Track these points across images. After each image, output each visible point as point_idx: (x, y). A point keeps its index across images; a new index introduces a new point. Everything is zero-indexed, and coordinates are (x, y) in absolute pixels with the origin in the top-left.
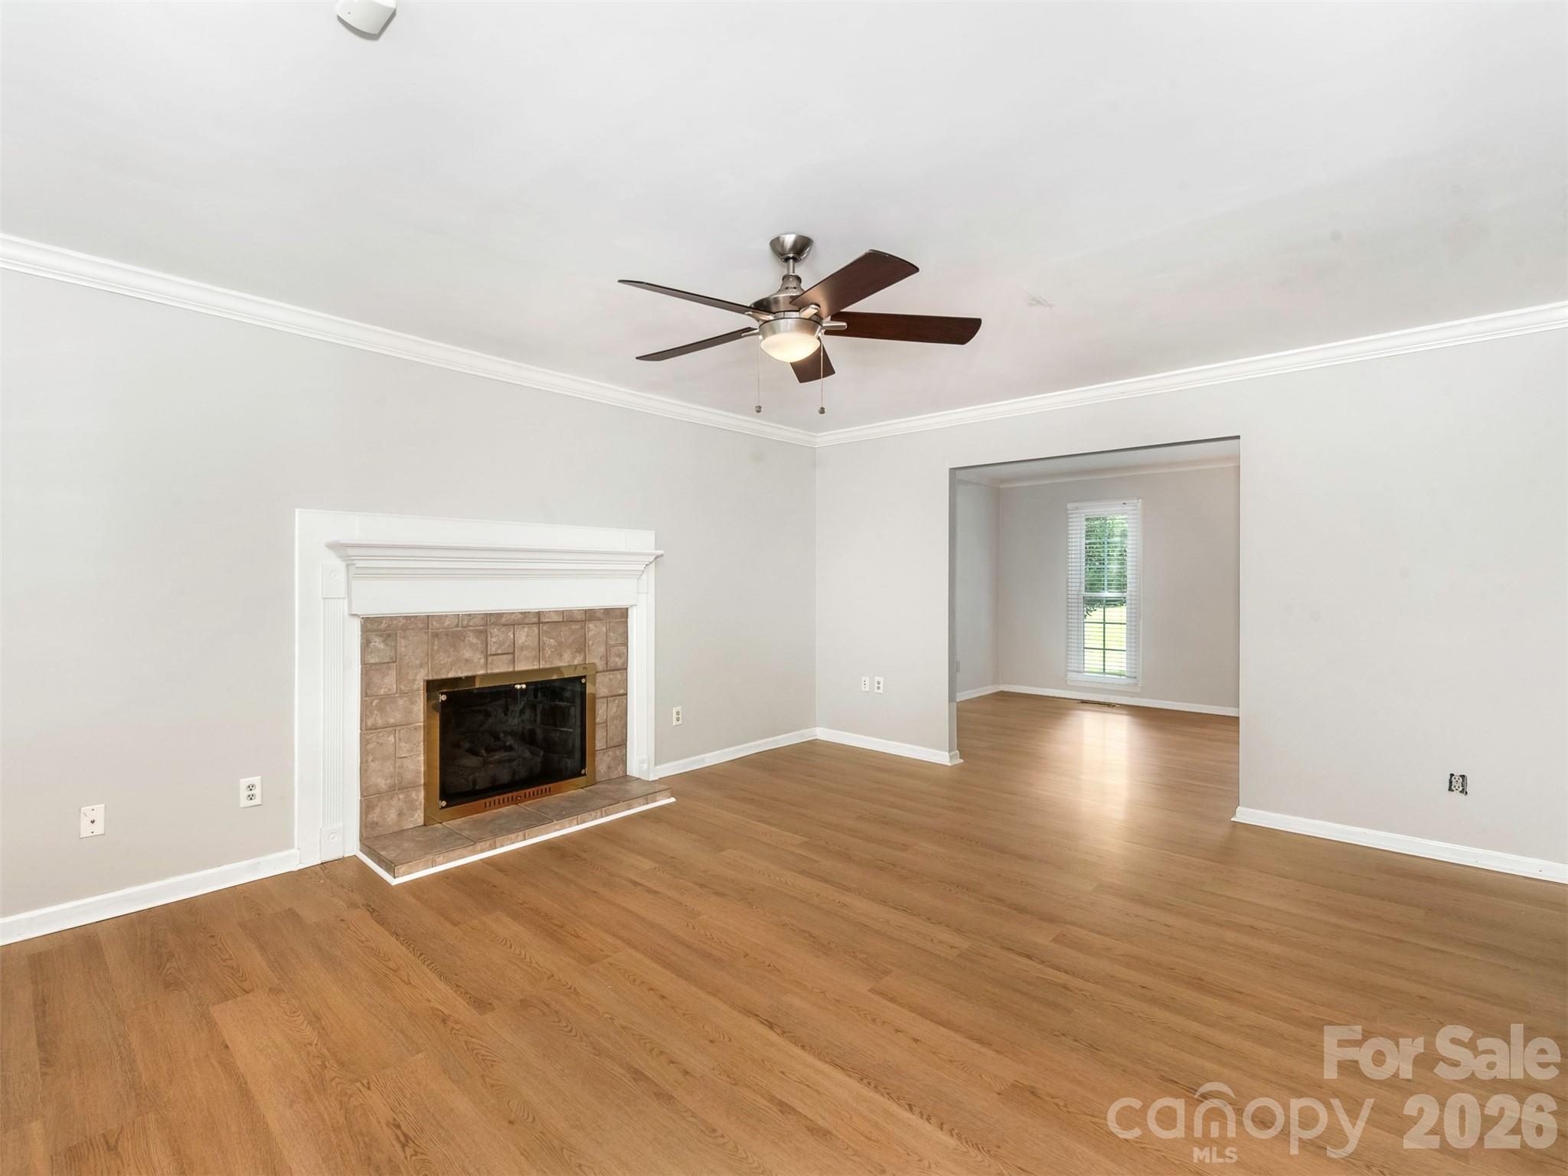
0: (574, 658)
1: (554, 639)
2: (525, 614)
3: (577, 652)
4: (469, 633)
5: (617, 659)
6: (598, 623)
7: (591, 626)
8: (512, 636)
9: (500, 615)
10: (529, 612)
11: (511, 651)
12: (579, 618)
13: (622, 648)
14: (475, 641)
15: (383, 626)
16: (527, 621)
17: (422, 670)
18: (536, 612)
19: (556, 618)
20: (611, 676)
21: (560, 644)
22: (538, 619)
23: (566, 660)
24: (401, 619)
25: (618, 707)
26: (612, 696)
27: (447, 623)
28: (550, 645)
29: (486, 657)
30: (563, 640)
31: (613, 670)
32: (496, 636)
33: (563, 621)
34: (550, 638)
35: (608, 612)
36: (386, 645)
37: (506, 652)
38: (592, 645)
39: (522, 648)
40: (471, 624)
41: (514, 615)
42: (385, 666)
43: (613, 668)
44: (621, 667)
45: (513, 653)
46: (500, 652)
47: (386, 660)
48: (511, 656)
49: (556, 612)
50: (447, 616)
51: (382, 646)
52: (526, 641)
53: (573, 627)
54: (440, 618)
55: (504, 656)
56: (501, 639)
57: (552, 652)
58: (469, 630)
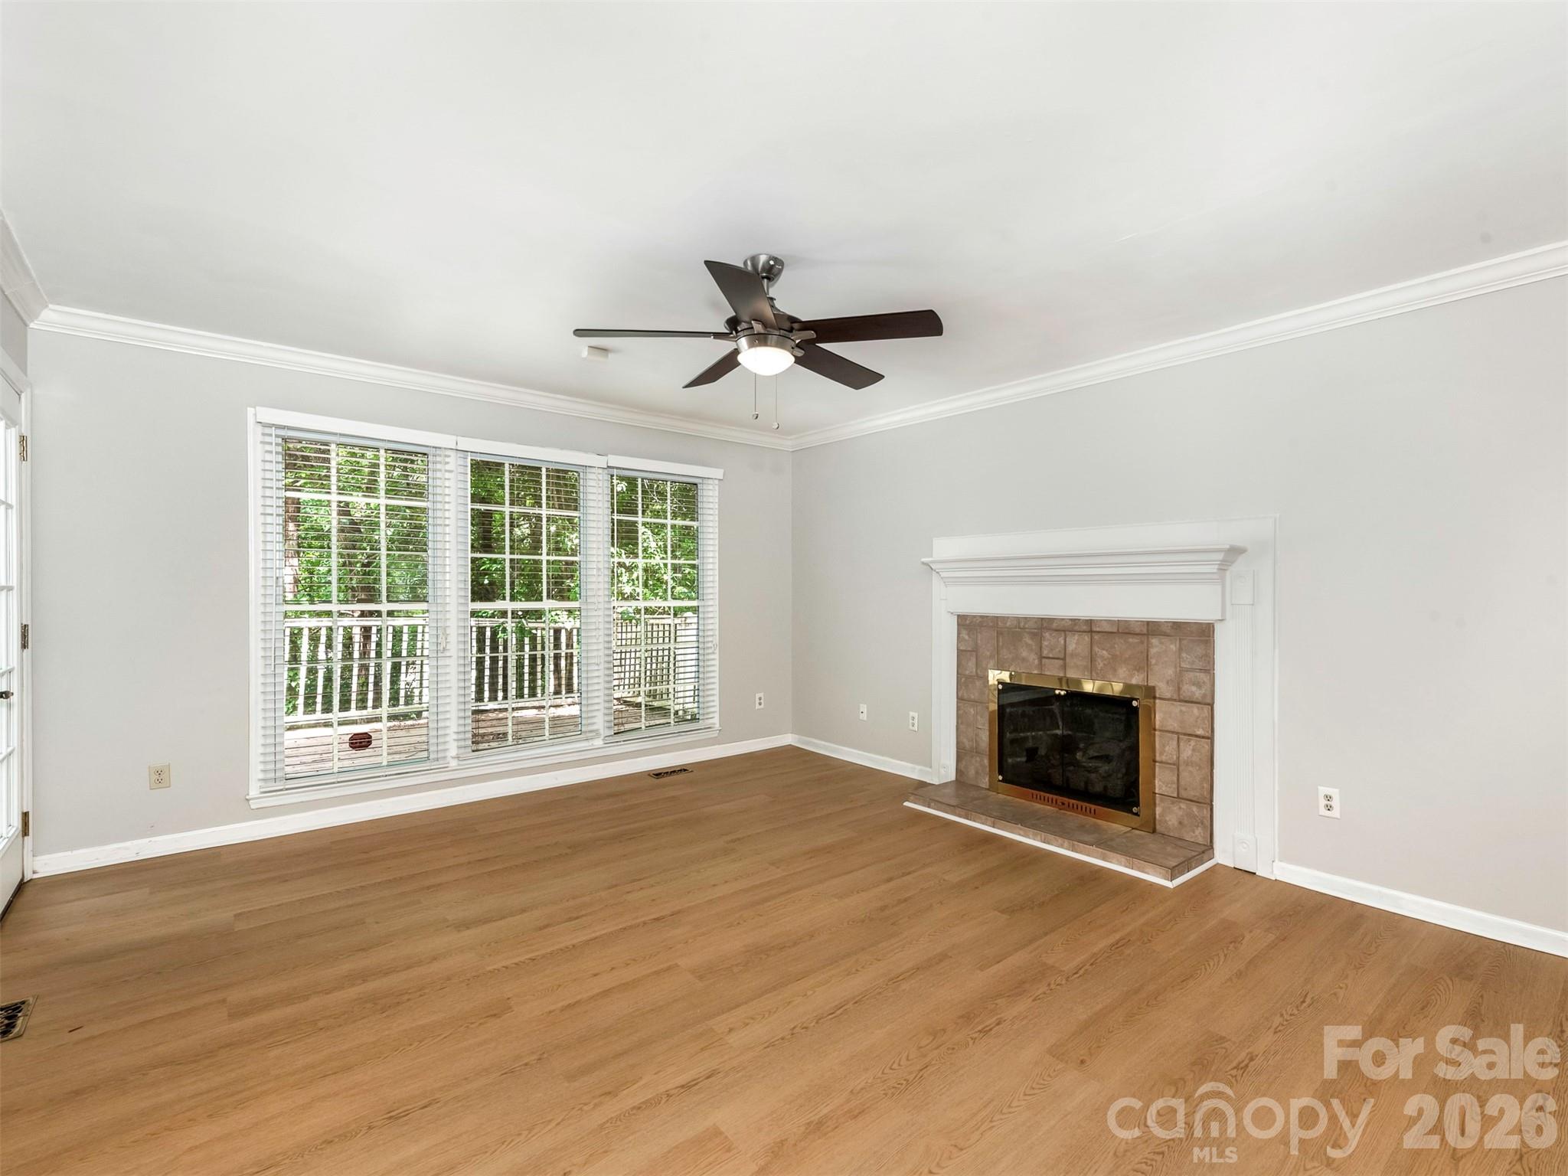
0: (1132, 676)
1: (1107, 650)
2: (1075, 621)
3: (1135, 669)
4: (1025, 634)
5: (1194, 689)
6: (1164, 639)
7: (1154, 641)
8: (1062, 642)
9: (1051, 620)
10: (1079, 620)
11: (1062, 656)
12: (1137, 630)
13: (1202, 676)
14: (1030, 642)
15: (968, 622)
16: (1077, 628)
17: (991, 662)
18: (1087, 620)
19: (1108, 629)
20: (1184, 709)
21: (1114, 657)
22: (1089, 628)
23: (1121, 676)
24: (978, 618)
25: (1193, 750)
26: (1185, 734)
27: (1008, 624)
28: (1102, 657)
29: (1041, 658)
30: (1118, 653)
31: (1186, 702)
32: (1048, 640)
33: (1118, 632)
34: (1103, 649)
35: (1179, 629)
36: (970, 637)
37: (1056, 656)
38: (1156, 664)
39: (1072, 655)
40: (1027, 626)
41: (1063, 622)
42: (969, 653)
43: (1187, 699)
44: (1200, 699)
45: (1064, 659)
46: (1051, 656)
47: (970, 649)
48: (1061, 662)
49: (1109, 621)
50: (1008, 617)
51: (967, 637)
52: (1076, 648)
53: (1131, 640)
54: (1004, 619)
55: (1056, 661)
56: (1052, 643)
57: (1104, 664)
58: (1025, 632)
